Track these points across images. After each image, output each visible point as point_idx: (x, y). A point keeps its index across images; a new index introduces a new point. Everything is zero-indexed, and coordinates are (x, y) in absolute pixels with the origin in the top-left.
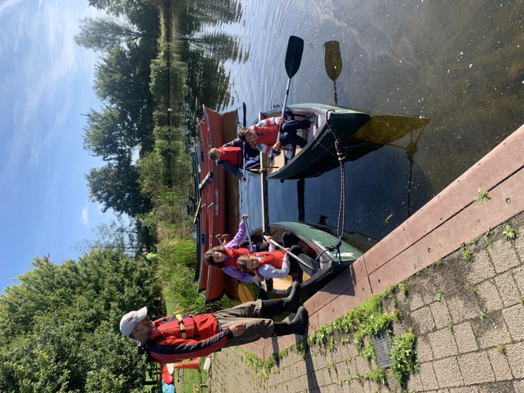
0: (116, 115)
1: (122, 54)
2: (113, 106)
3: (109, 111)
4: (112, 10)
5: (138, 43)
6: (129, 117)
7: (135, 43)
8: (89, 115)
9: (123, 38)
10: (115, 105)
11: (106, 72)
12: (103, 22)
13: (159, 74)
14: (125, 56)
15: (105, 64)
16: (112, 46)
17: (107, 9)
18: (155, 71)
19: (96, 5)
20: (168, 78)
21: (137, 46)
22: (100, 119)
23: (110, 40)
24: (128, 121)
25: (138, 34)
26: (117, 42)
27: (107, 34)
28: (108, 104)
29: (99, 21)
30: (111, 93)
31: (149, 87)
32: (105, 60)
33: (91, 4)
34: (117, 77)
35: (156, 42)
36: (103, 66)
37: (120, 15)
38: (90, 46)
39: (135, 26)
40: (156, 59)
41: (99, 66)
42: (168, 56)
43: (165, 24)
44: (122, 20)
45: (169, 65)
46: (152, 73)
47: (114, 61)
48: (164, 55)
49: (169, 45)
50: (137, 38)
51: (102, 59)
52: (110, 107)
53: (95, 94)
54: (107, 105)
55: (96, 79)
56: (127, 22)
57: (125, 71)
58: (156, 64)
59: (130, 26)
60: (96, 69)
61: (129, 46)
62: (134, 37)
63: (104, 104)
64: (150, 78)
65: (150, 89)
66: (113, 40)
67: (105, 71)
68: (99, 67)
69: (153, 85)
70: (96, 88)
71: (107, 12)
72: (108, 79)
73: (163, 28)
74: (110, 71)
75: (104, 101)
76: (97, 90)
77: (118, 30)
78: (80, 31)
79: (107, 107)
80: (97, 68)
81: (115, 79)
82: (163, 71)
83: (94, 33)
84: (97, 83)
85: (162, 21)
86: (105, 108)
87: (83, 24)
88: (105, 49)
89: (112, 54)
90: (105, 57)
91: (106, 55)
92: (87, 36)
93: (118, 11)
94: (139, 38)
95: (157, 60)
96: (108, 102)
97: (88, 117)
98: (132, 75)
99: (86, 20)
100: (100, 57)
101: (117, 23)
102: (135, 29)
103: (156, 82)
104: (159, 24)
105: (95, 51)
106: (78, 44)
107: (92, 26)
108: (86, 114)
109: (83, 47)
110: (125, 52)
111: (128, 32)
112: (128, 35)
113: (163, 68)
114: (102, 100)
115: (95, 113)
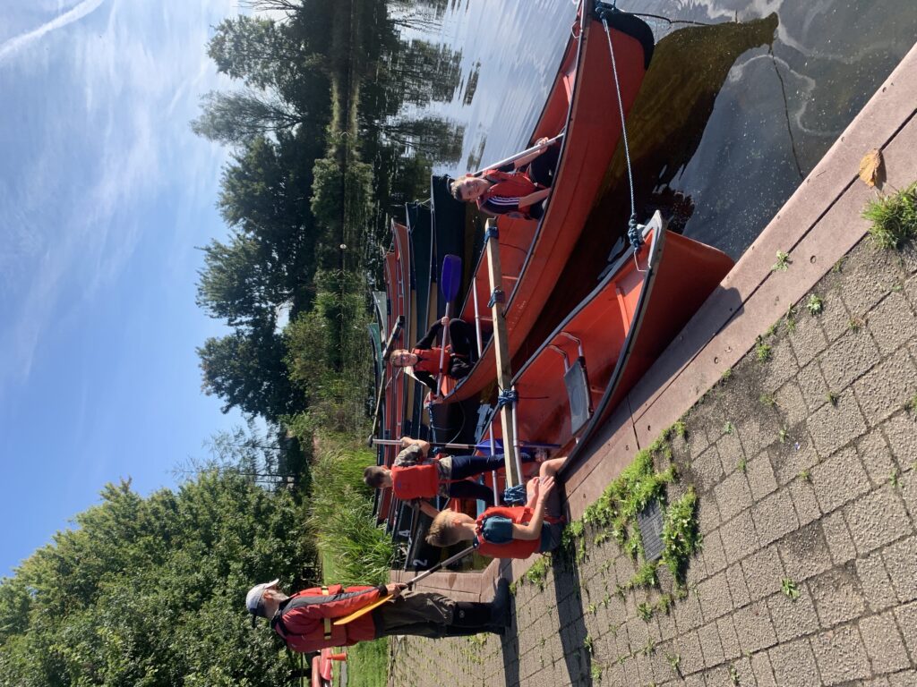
0: (253, 249)
1: (266, 148)
2: (248, 236)
3: (241, 243)
4: (254, 78)
5: (294, 133)
6: (275, 255)
7: (290, 133)
8: (208, 250)
9: (270, 124)
10: (252, 233)
11: (239, 180)
12: (239, 98)
13: (327, 183)
14: (272, 152)
15: (239, 165)
16: (252, 138)
17: (246, 77)
18: (321, 178)
19: (228, 72)
20: (342, 189)
21: (292, 136)
22: (226, 256)
23: (249, 127)
24: (272, 260)
25: (295, 117)
26: (259, 130)
27: (244, 118)
28: (242, 233)
29: (232, 97)
30: (247, 214)
31: (311, 204)
32: (239, 160)
33: (220, 70)
34: (258, 187)
35: (324, 131)
36: (235, 169)
37: (267, 87)
38: (215, 137)
39: (290, 105)
40: (322, 158)
41: (230, 168)
42: (343, 153)
43: (339, 101)
44: (270, 96)
45: (343, 168)
46: (315, 181)
47: (254, 161)
48: (337, 152)
49: (345, 136)
50: (293, 124)
51: (234, 157)
52: (244, 236)
53: (221, 215)
54: (239, 232)
55: (222, 190)
56: (277, 98)
57: (272, 178)
58: (323, 167)
59: (282, 105)
60: (223, 174)
61: (279, 136)
62: (288, 123)
63: (234, 231)
64: (312, 190)
65: (312, 208)
66: (253, 127)
67: (238, 178)
68: (228, 171)
69: (316, 202)
70: (222, 205)
71: (247, 84)
72: (242, 191)
73: (336, 107)
74: (246, 177)
75: (235, 227)
76: (223, 209)
77: (261, 111)
78: (201, 112)
79: (238, 235)
80: (226, 172)
81: (255, 191)
82: (335, 179)
83: (223, 116)
84: (224, 197)
85: (335, 97)
86: (235, 237)
87: (206, 101)
88: (240, 142)
89: (251, 150)
90: (239, 154)
91: (240, 151)
92: (212, 121)
93: (263, 81)
94: (297, 126)
95: (325, 161)
96: (241, 228)
97: (206, 252)
98: (282, 184)
99: (211, 94)
100: (231, 154)
101: (261, 99)
102: (291, 109)
103: (323, 197)
104: (330, 102)
105: (223, 145)
106: (197, 133)
107: (220, 105)
108: (204, 247)
109: (203, 139)
110: (272, 147)
111: (279, 114)
112: (278, 119)
113: (334, 172)
114: (231, 225)
115: (219, 246)
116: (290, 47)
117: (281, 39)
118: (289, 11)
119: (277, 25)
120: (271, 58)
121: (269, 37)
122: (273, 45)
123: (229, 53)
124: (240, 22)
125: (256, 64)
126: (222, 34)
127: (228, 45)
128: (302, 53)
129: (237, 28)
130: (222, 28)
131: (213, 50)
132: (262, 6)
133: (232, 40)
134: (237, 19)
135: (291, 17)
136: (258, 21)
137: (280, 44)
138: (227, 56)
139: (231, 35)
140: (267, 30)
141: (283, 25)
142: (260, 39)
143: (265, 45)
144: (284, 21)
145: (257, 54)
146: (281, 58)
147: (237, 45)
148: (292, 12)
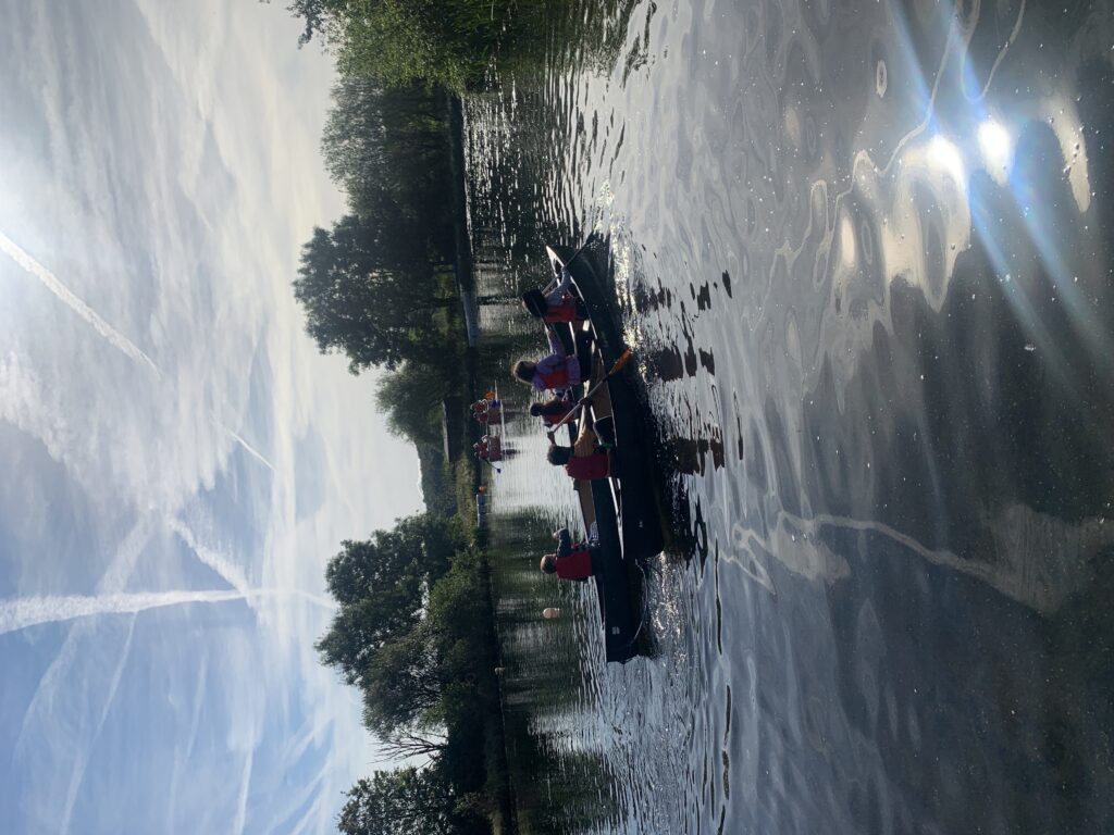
116: (437, 796)
117: (425, 787)
118: (432, 753)
119: (419, 772)
120: (415, 813)
121: (412, 789)
122: (416, 797)
123: (364, 820)
124: (377, 779)
125: (397, 826)
126: (355, 798)
127: (363, 810)
128: (453, 797)
129: (372, 787)
130: (355, 792)
131: (344, 821)
132: (401, 754)
133: (366, 804)
134: (372, 777)
135: (435, 759)
136: (396, 773)
137: (424, 794)
138: (361, 824)
139: (366, 795)
140: (408, 781)
141: (426, 770)
142: (401, 794)
143: (407, 800)
144: (427, 766)
145: (397, 813)
146: (426, 810)
147: (373, 806)
148: (436, 753)
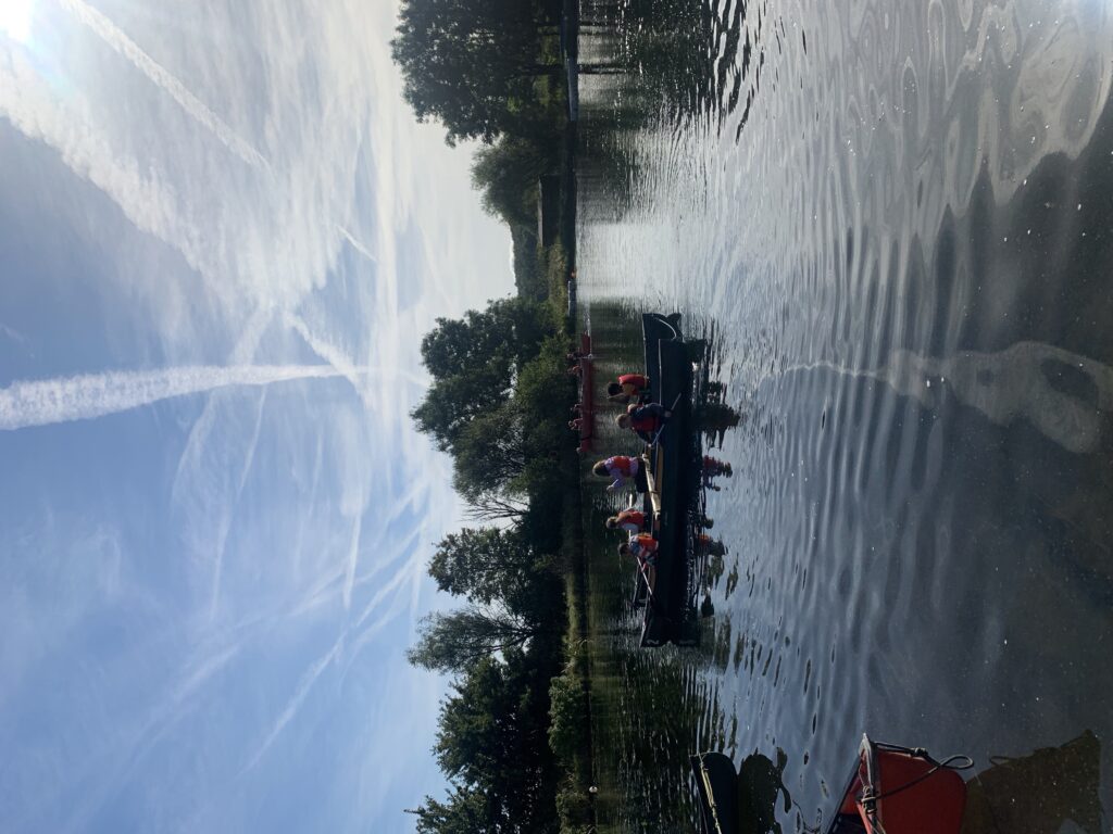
0: (478, 807)
1: (493, 671)
2: (471, 789)
3: (463, 798)
4: (478, 592)
5: (525, 649)
6: (505, 812)
7: (520, 650)
8: (421, 812)
9: (497, 643)
10: (476, 784)
11: (460, 715)
12: (461, 616)
13: (568, 706)
14: (499, 676)
15: (459, 696)
16: (476, 661)
17: (469, 593)
18: (559, 700)
19: (450, 589)
20: (585, 710)
21: (522, 653)
22: (444, 819)
23: (472, 648)
24: (502, 819)
25: (524, 630)
26: (484, 651)
27: (466, 639)
28: (461, 781)
29: (454, 616)
30: (470, 759)
31: (549, 735)
32: (460, 690)
33: (441, 588)
34: (482, 721)
35: (560, 643)
36: (455, 701)
37: (493, 601)
38: (434, 665)
39: (519, 618)
40: (560, 675)
41: (449, 702)
42: (584, 665)
43: (576, 605)
44: (496, 609)
45: (586, 685)
46: (553, 706)
47: (479, 690)
48: (577, 666)
49: (585, 645)
50: (523, 640)
51: (455, 687)
52: (466, 789)
53: (438, 763)
54: (459, 785)
55: (440, 730)
56: (505, 611)
57: (500, 708)
58: (562, 686)
59: (510, 618)
60: (442, 709)
61: (507, 656)
62: (517, 638)
63: (454, 783)
64: (550, 717)
65: (550, 741)
66: (476, 648)
67: (457, 714)
68: (447, 706)
69: (555, 732)
70: (440, 750)
71: (470, 599)
72: (464, 728)
73: (572, 613)
74: (471, 712)
75: (455, 778)
76: (441, 754)
77: (485, 628)
78: (419, 638)
79: (459, 788)
80: (445, 707)
81: (478, 727)
82: (576, 700)
83: (442, 640)
84: (443, 740)
85: (571, 598)
86: (455, 792)
87: (425, 625)
88: (462, 668)
89: (475, 676)
90: (461, 683)
91: (462, 678)
92: (430, 647)
93: (487, 595)
94: (528, 640)
95: (563, 678)
96: (463, 778)
97: (419, 816)
98: (513, 716)
99: (430, 617)
100: (451, 684)
101: (485, 615)
102: (520, 622)
103: (563, 725)
104: (566, 608)
105: (443, 674)
106: (413, 662)
107: (440, 627)
108: (416, 809)
109: (420, 667)
110: (499, 670)
111: (506, 629)
112: (506, 634)
113: (576, 692)
114: (451, 776)
115: (434, 805)
116: (517, 555)
117: (507, 546)
118: (515, 518)
119: (502, 533)
120: (497, 567)
121: (495, 546)
122: (498, 554)
123: (451, 569)
124: (464, 536)
125: (480, 576)
126: (444, 550)
127: (450, 560)
128: (531, 557)
129: (460, 542)
130: (444, 544)
131: (434, 568)
132: (486, 516)
133: (453, 556)
134: (460, 533)
135: (517, 522)
136: (482, 531)
137: (506, 552)
138: (449, 572)
139: (454, 549)
140: (492, 539)
141: (508, 532)
142: (485, 550)
143: (490, 555)
144: (510, 528)
145: (481, 566)
146: (506, 566)
147: (460, 557)
148: (518, 518)
